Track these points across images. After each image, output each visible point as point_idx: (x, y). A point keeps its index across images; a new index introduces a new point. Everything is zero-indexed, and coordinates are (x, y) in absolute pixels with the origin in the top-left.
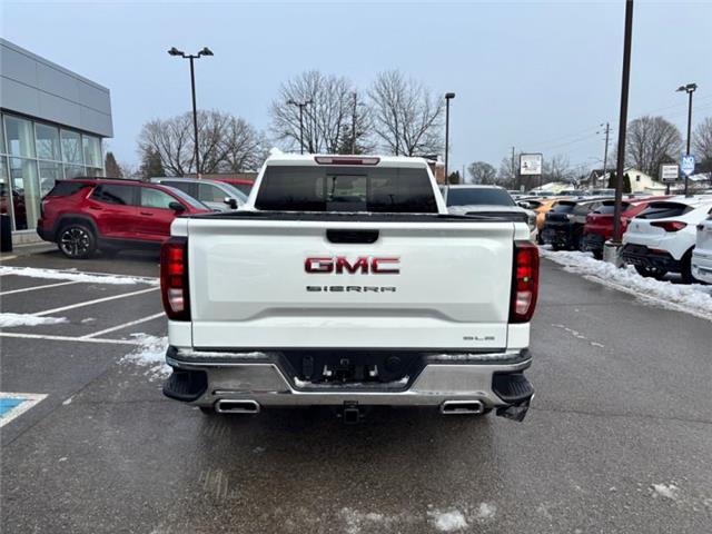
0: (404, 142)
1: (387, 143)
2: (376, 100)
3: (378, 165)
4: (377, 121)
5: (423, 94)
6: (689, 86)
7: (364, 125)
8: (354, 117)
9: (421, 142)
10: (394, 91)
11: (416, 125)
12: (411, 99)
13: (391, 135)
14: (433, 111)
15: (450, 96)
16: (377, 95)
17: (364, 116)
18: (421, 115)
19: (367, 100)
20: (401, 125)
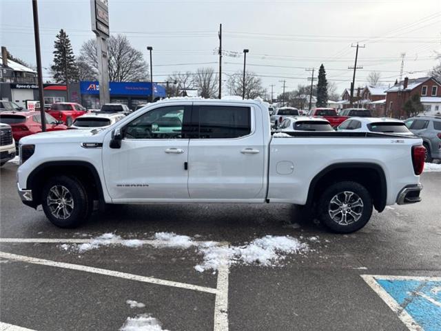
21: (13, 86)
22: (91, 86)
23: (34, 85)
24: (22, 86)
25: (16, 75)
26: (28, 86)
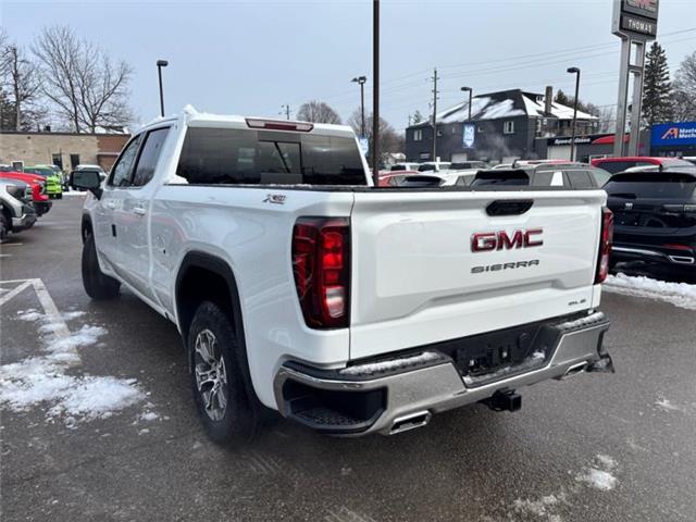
0: (84, 109)
1: (62, 109)
2: (43, 58)
3: (311, 132)
4: (46, 84)
5: (100, 57)
6: (361, 78)
7: (30, 85)
8: (16, 76)
9: (104, 110)
10: (65, 51)
11: (96, 92)
12: (87, 62)
13: (66, 100)
14: (115, 77)
15: (161, 64)
16: (44, 53)
17: (29, 74)
18: (101, 81)
19: (31, 57)
20: (78, 89)
21: (551, 142)
22: (669, 132)
23: (580, 137)
24: (563, 142)
25: (561, 126)
26: (570, 141)
